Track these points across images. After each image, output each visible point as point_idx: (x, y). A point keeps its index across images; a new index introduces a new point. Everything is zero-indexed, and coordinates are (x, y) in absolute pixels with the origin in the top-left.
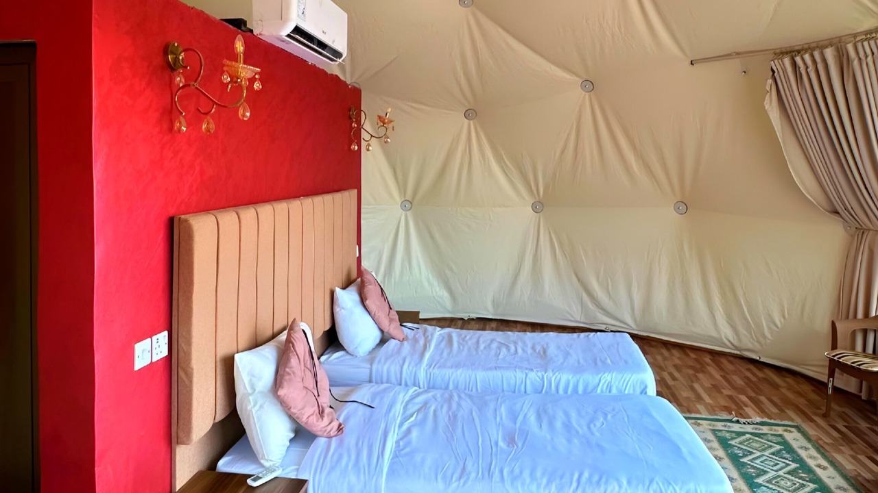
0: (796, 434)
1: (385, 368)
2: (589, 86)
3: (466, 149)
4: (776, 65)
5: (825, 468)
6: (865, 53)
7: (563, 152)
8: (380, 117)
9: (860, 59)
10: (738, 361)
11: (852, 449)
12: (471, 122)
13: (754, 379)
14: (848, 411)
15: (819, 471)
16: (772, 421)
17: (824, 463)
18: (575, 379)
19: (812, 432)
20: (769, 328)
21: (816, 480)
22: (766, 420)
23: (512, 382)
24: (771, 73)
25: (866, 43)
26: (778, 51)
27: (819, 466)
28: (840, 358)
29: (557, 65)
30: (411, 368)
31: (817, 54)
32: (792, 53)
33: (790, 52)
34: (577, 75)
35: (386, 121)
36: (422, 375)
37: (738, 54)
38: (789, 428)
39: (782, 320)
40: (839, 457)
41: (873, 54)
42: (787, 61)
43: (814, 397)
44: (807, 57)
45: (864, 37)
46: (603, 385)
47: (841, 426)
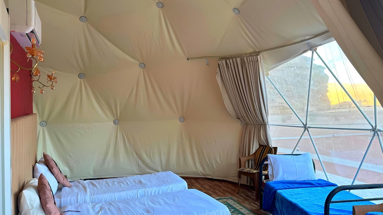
0: (231, 201)
1: (69, 199)
2: (143, 65)
3: (79, 93)
4: (220, 62)
5: (242, 209)
6: (250, 61)
7: (130, 96)
8: (48, 76)
9: (248, 63)
10: (204, 180)
11: (248, 202)
12: (82, 80)
13: (212, 185)
14: (244, 190)
15: (240, 210)
16: (222, 198)
17: (242, 207)
18: (158, 190)
19: (235, 199)
20: (216, 165)
21: (241, 213)
22: (220, 198)
23: (132, 195)
24: (218, 66)
25: (250, 57)
26: (220, 57)
27: (240, 208)
28: (243, 170)
29: (128, 55)
30: (82, 197)
31: (234, 60)
32: (226, 58)
33: (225, 58)
34: (138, 61)
35: (53, 78)
36: (88, 199)
37: (206, 57)
38: (228, 199)
39: (220, 161)
40: (245, 205)
41: (252, 61)
42: (224, 61)
43: (233, 188)
44: (231, 61)
45: (249, 55)
46: (170, 190)
47: (243, 195)
